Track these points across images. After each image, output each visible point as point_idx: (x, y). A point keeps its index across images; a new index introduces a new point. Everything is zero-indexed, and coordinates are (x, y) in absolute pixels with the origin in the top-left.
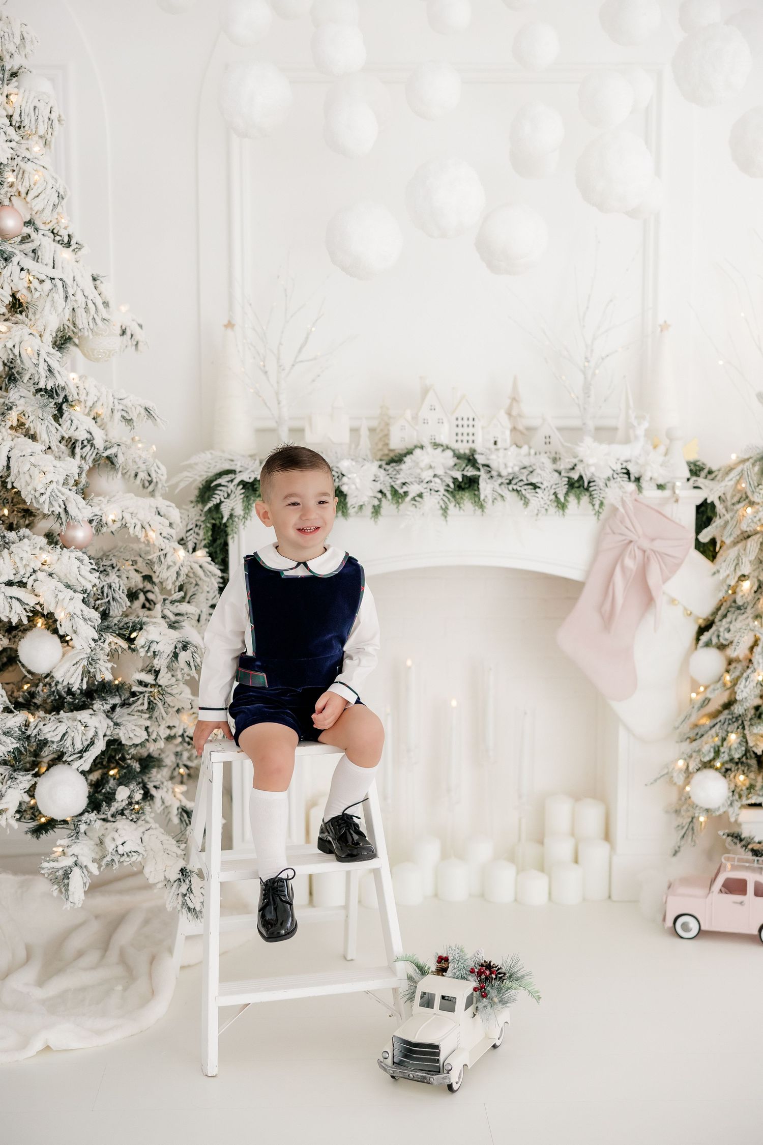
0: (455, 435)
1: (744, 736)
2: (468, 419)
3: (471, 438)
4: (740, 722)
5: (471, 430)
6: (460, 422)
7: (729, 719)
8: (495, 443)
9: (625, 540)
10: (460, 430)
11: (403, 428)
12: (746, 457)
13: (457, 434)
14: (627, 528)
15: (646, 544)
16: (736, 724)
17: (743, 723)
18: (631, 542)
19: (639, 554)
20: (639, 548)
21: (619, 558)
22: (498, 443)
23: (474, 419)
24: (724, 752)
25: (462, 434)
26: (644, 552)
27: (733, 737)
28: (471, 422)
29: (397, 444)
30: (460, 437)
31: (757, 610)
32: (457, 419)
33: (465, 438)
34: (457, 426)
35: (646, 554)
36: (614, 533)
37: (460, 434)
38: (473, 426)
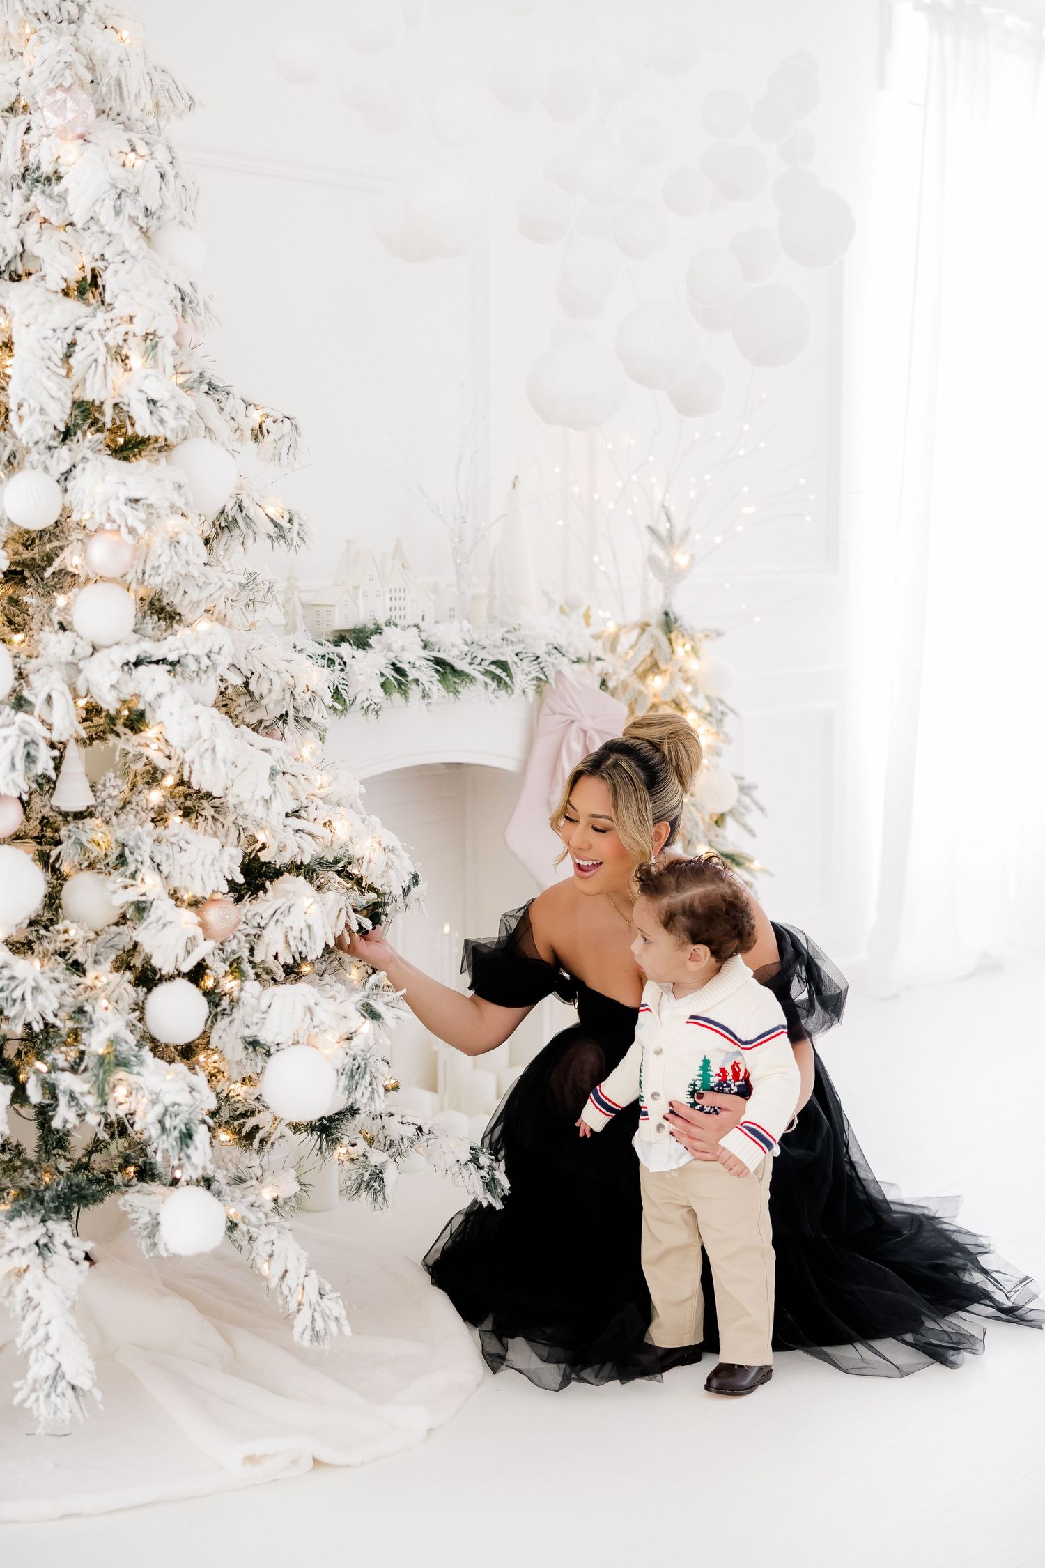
2: (399, 590)
3: (402, 613)
5: (401, 604)
6: (393, 595)
9: (567, 721)
10: (393, 604)
11: (346, 604)
13: (390, 609)
14: (569, 706)
15: (586, 723)
18: (573, 721)
19: (581, 734)
20: (581, 729)
21: (563, 740)
22: (426, 618)
23: (403, 591)
28: (402, 595)
29: (342, 621)
30: (393, 613)
32: (391, 591)
33: (397, 613)
34: (390, 599)
35: (588, 734)
37: (393, 609)
38: (404, 598)
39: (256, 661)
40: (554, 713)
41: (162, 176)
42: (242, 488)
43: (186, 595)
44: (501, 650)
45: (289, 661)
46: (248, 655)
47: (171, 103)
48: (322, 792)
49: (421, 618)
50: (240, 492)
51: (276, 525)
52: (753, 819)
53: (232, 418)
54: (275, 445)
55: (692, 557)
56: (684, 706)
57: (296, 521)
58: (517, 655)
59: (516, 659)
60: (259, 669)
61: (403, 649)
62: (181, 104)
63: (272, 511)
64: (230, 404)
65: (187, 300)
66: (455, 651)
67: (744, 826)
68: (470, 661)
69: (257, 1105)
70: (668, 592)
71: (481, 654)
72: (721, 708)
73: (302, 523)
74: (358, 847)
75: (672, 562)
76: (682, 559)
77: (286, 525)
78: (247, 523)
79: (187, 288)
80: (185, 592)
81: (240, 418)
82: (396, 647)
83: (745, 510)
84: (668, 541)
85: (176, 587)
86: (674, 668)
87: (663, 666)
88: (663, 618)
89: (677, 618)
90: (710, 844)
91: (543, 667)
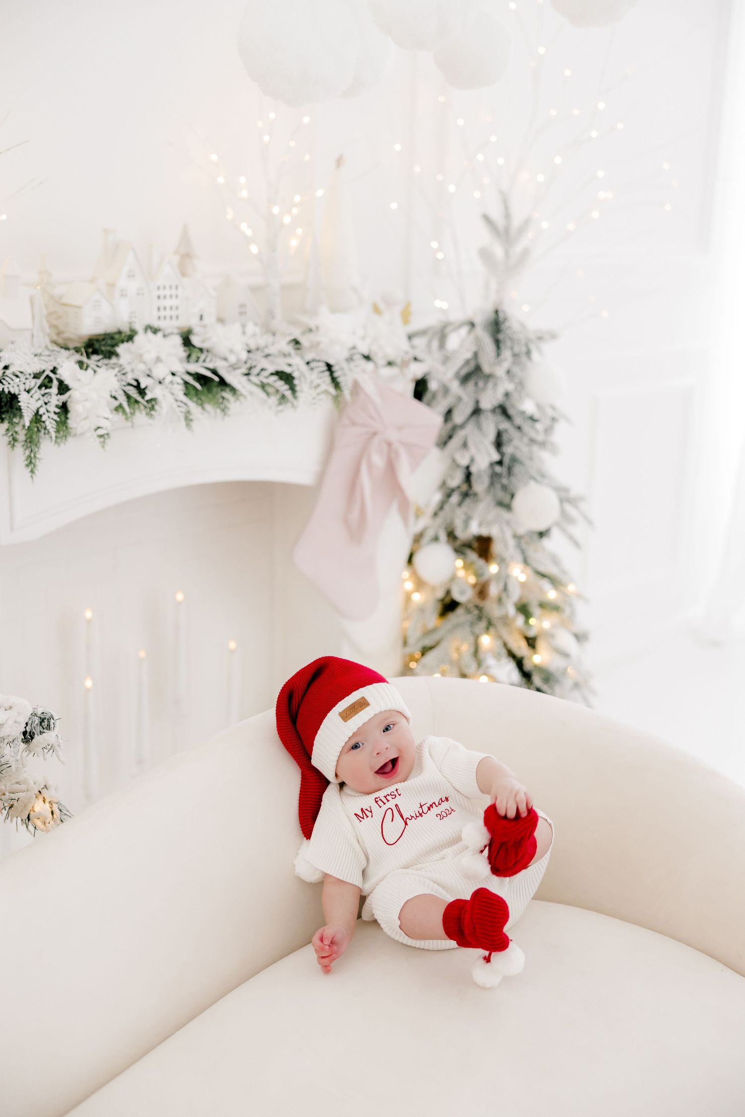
0: (155, 310)
2: (171, 287)
3: (174, 313)
4: (485, 623)
5: (173, 302)
6: (162, 293)
7: (470, 620)
8: (201, 318)
9: (369, 432)
10: (161, 303)
13: (159, 309)
14: (370, 417)
15: (393, 436)
16: (483, 625)
17: (489, 622)
18: (375, 433)
19: (385, 448)
20: (383, 441)
21: (363, 452)
22: (204, 318)
23: (177, 288)
25: (165, 308)
26: (389, 444)
27: (486, 641)
28: (174, 292)
29: (90, 327)
30: (162, 313)
31: (495, 496)
32: (159, 288)
33: (168, 313)
34: (159, 298)
35: (393, 447)
37: (162, 309)
38: (177, 296)
40: (354, 424)
44: (289, 360)
49: (198, 317)
58: (308, 363)
59: (304, 368)
61: (158, 360)
66: (232, 359)
68: (246, 372)
70: (500, 287)
71: (264, 363)
72: (550, 412)
75: (507, 256)
82: (149, 357)
83: (602, 195)
84: (502, 232)
86: (500, 372)
87: (486, 369)
88: (492, 316)
89: (505, 319)
90: (526, 561)
91: (338, 377)
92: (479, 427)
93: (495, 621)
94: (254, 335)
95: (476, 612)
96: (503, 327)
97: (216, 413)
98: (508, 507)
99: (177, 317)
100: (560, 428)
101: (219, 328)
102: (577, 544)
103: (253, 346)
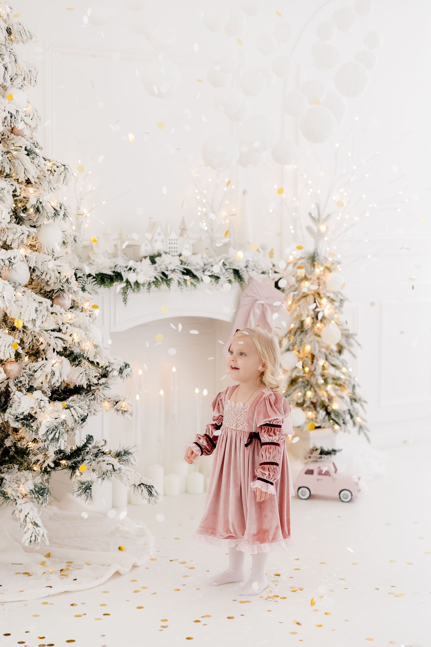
0: (168, 248)
1: (315, 392)
2: (175, 240)
4: (310, 386)
5: (176, 246)
6: (171, 242)
7: (303, 385)
9: (254, 300)
10: (171, 246)
11: (146, 245)
12: (304, 257)
13: (170, 248)
16: (309, 387)
17: (311, 386)
18: (256, 300)
19: (261, 306)
20: (261, 304)
23: (177, 240)
24: (307, 401)
26: (263, 305)
27: (309, 394)
28: (176, 242)
29: (144, 253)
30: (171, 250)
31: (314, 331)
32: (170, 240)
33: (173, 250)
34: (170, 243)
35: (264, 307)
36: (248, 296)
37: (171, 248)
38: (177, 243)
39: (45, 265)
41: (6, 68)
42: (41, 194)
43: (8, 237)
45: (60, 266)
46: (43, 264)
47: (21, 37)
48: (71, 322)
50: (40, 196)
51: (55, 209)
52: (355, 349)
53: (39, 166)
54: (58, 176)
55: (327, 228)
56: (322, 295)
57: (62, 208)
60: (46, 269)
61: (170, 264)
62: (25, 38)
63: (53, 204)
64: (39, 160)
65: (13, 117)
66: (198, 267)
67: (351, 352)
68: (203, 271)
69: (38, 451)
70: (317, 242)
72: (340, 297)
73: (66, 209)
74: (84, 345)
75: (319, 230)
76: (323, 228)
77: (58, 209)
78: (43, 209)
79: (14, 113)
80: (8, 236)
81: (42, 166)
82: (167, 263)
84: (316, 220)
85: (4, 234)
86: (314, 278)
87: (309, 277)
88: (312, 255)
89: (317, 255)
90: (327, 359)
91: (242, 275)
92: (306, 302)
93: (314, 386)
94: (206, 258)
95: (306, 383)
96: (316, 259)
97: (192, 287)
98: (319, 336)
99: (177, 251)
100: (346, 304)
101: (193, 256)
102: (354, 356)
103: (206, 263)
